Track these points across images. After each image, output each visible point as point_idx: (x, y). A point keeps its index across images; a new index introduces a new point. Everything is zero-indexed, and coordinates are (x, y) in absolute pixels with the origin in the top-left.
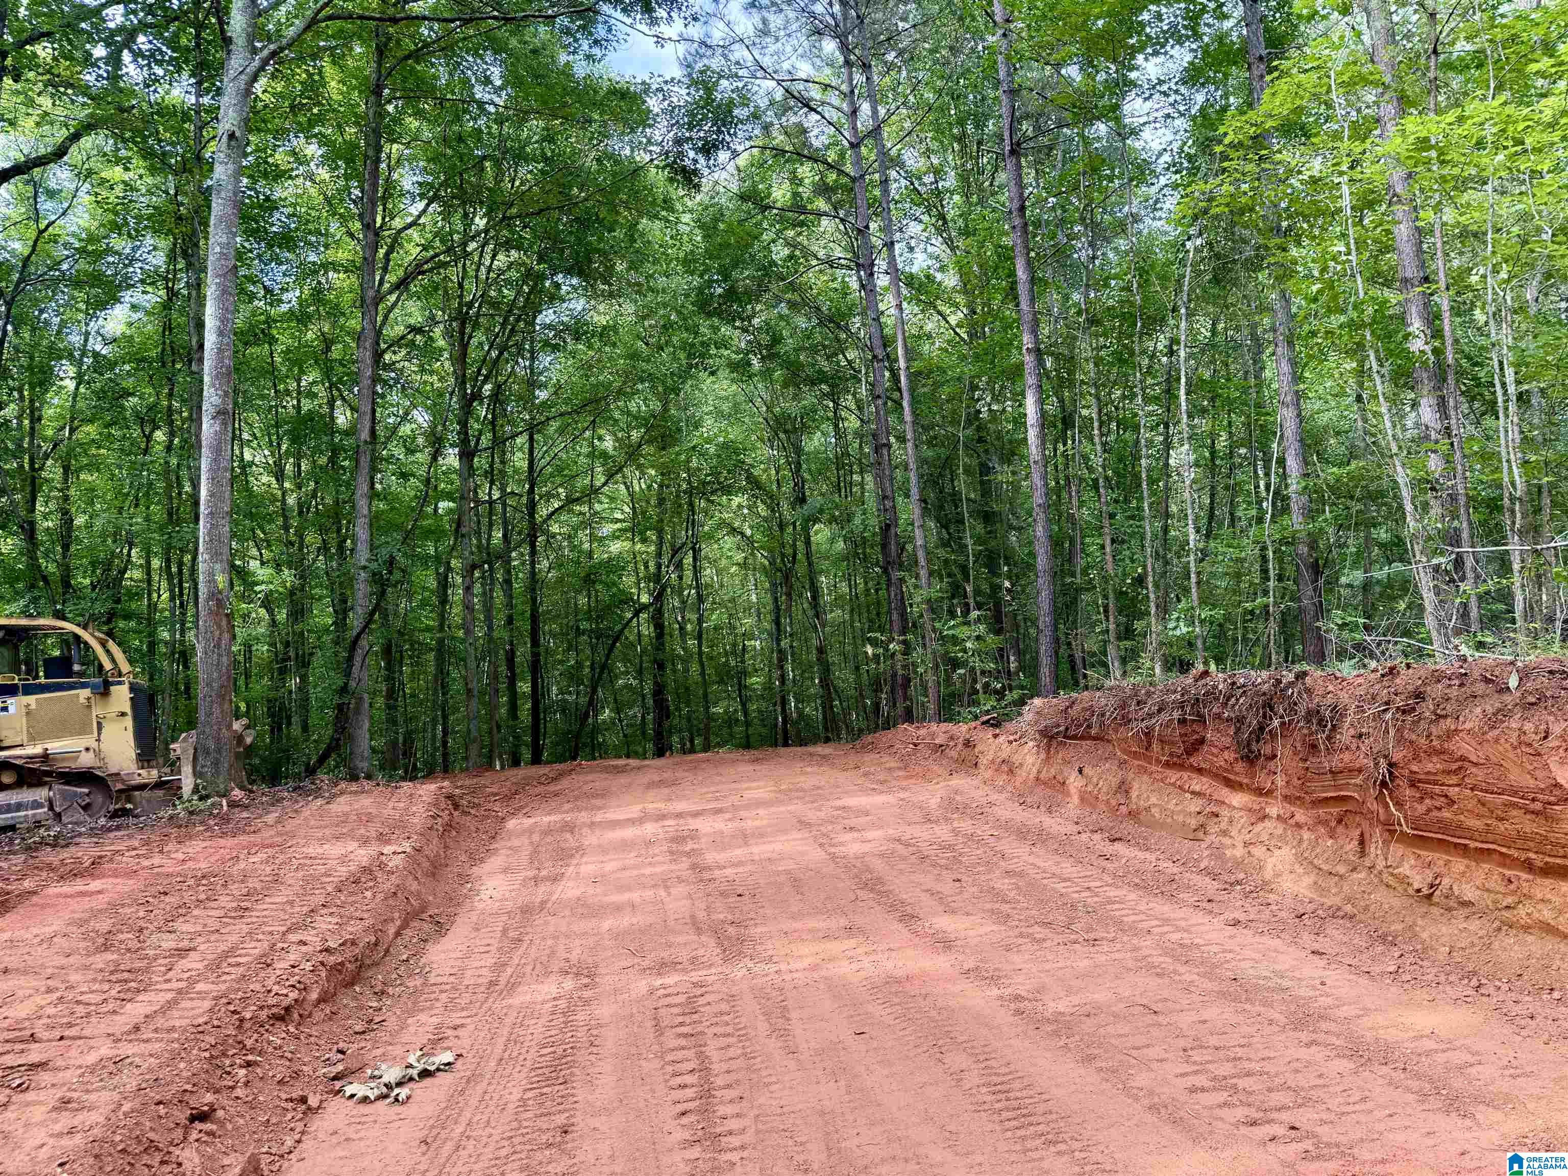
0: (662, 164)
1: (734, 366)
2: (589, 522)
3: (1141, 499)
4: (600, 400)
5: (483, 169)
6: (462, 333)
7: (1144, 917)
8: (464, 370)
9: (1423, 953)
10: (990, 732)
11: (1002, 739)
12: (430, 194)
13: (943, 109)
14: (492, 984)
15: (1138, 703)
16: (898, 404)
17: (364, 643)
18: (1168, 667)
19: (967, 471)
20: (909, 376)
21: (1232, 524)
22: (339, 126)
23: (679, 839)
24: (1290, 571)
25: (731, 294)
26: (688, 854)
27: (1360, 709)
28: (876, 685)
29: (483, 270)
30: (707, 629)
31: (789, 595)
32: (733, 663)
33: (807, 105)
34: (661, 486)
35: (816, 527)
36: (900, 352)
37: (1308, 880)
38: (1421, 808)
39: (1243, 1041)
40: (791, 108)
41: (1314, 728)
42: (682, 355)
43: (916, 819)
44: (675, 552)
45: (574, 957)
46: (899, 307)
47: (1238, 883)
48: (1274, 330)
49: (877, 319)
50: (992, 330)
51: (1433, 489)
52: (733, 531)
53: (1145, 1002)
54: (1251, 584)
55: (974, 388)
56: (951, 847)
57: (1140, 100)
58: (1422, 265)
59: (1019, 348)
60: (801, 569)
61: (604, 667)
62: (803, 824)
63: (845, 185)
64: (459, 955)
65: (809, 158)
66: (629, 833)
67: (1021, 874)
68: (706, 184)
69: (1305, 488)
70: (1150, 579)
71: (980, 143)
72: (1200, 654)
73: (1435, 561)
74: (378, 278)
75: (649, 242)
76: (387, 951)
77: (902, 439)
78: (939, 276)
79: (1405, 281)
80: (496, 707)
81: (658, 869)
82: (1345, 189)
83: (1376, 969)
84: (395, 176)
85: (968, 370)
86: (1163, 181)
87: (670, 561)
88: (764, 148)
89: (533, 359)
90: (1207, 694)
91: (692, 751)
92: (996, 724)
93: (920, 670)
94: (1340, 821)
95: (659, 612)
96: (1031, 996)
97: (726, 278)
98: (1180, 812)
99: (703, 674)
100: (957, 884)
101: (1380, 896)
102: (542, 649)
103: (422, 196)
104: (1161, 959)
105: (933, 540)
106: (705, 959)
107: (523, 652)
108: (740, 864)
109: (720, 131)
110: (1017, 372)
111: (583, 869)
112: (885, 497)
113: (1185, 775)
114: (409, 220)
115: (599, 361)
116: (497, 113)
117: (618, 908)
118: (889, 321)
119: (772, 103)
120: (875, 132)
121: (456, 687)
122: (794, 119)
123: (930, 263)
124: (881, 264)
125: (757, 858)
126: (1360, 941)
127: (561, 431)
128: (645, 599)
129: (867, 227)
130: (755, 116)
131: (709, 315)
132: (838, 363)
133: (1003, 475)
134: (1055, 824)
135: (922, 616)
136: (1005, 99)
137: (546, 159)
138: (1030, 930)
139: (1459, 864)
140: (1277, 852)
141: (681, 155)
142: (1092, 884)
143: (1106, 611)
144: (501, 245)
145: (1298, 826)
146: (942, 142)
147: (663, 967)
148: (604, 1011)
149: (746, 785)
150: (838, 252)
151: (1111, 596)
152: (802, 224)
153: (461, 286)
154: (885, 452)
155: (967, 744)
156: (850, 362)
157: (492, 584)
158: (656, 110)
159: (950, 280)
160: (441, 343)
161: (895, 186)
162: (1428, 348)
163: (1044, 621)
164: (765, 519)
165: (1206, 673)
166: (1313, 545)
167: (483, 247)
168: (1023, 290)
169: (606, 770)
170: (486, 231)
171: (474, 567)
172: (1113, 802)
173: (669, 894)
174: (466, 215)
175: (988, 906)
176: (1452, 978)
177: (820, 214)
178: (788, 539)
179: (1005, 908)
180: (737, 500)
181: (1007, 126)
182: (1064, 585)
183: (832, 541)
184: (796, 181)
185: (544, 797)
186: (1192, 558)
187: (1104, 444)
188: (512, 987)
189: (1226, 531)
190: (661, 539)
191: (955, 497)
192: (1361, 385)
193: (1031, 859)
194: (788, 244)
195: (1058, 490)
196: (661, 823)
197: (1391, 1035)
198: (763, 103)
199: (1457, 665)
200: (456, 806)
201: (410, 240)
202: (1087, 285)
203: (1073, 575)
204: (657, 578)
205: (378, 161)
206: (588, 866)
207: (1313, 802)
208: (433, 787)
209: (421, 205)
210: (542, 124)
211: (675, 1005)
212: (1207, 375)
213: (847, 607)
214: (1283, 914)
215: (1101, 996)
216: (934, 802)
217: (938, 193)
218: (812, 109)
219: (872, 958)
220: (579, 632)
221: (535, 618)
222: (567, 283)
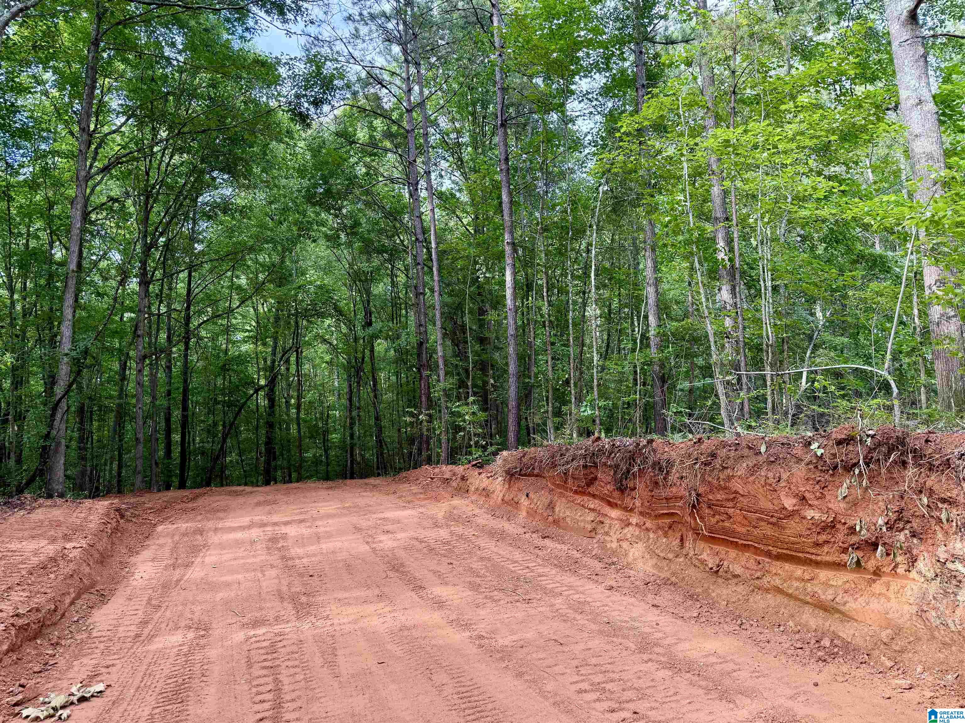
0: (286, 109)
1: (328, 238)
2: (228, 330)
3: (568, 335)
4: (238, 252)
5: (167, 101)
6: (146, 203)
7: (558, 585)
8: (146, 227)
9: (712, 605)
10: (477, 471)
11: (483, 475)
12: (129, 112)
13: (464, 95)
14: (138, 636)
15: (561, 455)
16: (431, 268)
17: (64, 405)
18: (580, 435)
19: (470, 312)
20: (437, 253)
21: (619, 352)
22: (68, 62)
23: (274, 540)
24: (649, 381)
25: (328, 192)
26: (279, 549)
27: (682, 462)
28: (411, 441)
29: (164, 165)
30: (305, 402)
31: (358, 383)
32: (320, 425)
33: (380, 83)
34: (277, 310)
35: (379, 341)
36: (432, 237)
37: (652, 562)
38: (713, 520)
39: (610, 661)
40: (371, 84)
41: (657, 472)
42: (294, 228)
43: (428, 526)
44: (285, 353)
45: (196, 618)
46: (433, 210)
47: (614, 563)
48: (645, 242)
49: (420, 217)
50: (488, 229)
51: (727, 337)
52: (325, 341)
53: (556, 638)
54: (627, 386)
55: (476, 263)
56: (448, 543)
57: (577, 102)
58: (725, 211)
59: (503, 241)
60: (367, 368)
61: (232, 424)
62: (357, 529)
63: (402, 134)
64: (116, 617)
65: (381, 115)
66: (239, 535)
67: (489, 559)
68: (315, 125)
69: (659, 333)
70: (572, 382)
71: (484, 118)
72: (598, 427)
73: (727, 378)
74: (88, 164)
75: (276, 157)
76: (63, 615)
77: (432, 290)
78: (458, 195)
79: (716, 219)
80: (156, 451)
81: (258, 560)
82: (685, 165)
83: (687, 615)
84: (106, 99)
85: (472, 251)
86: (587, 151)
87: (281, 359)
88: (353, 106)
89: (194, 223)
90: (599, 450)
91: (290, 481)
92: (480, 466)
93: (437, 432)
94: (670, 527)
95: (272, 390)
96: (488, 636)
97: (326, 183)
98: (582, 521)
99: (299, 432)
100: (451, 566)
101: (691, 571)
102: (190, 413)
103: (124, 113)
104: (567, 611)
105: (449, 352)
106: (285, 617)
107: (177, 414)
108: (314, 555)
109: (324, 93)
110: (500, 256)
111: (207, 560)
112: (421, 325)
113: (586, 498)
114: (114, 128)
115: (239, 228)
116: (178, 65)
117: (228, 585)
118: (427, 218)
119: (359, 80)
120: (422, 104)
121: (128, 436)
122: (372, 91)
123: (453, 186)
124: (422, 184)
125: (325, 551)
126: (679, 599)
127: (211, 271)
128: (262, 382)
129: (415, 161)
130: (348, 86)
131: (314, 205)
132: (395, 242)
133: (492, 316)
134: (509, 527)
135: (439, 399)
136: (499, 94)
137: (210, 98)
138: (491, 594)
139: (733, 553)
140: (635, 545)
141: (299, 105)
142: (530, 565)
143: (547, 400)
144: (177, 150)
145: (647, 530)
146: (462, 115)
147: (256, 623)
148: (213, 653)
149: (320, 505)
150: (396, 174)
151: (550, 391)
152: (375, 155)
153: (147, 174)
154: (421, 297)
155: (463, 478)
156: (402, 241)
157: (157, 369)
158: (284, 75)
159: (464, 197)
160: (132, 209)
161: (433, 137)
162: (726, 258)
163: (512, 403)
164: (345, 335)
165: (599, 438)
166: (662, 366)
167: (164, 150)
168: (506, 207)
169: (230, 493)
170: (167, 140)
171: (145, 357)
172: (545, 514)
173: (264, 575)
174: (154, 129)
175: (468, 579)
176: (728, 619)
177: (386, 150)
178: (360, 348)
179: (478, 580)
180: (328, 322)
181: (499, 109)
182: (524, 383)
183: (387, 351)
184: (372, 128)
185: (185, 511)
186: (595, 370)
187: (549, 302)
188: (151, 638)
189: (615, 355)
190: (276, 344)
191: (463, 328)
192: (691, 276)
193: (495, 550)
194: (365, 166)
195: (524, 326)
196: (262, 529)
197: (694, 655)
198: (353, 78)
199: (735, 438)
200: (122, 516)
201: (114, 141)
202: (542, 208)
203: (530, 377)
204: (272, 367)
205: (94, 88)
206: (211, 557)
207: (656, 516)
208: (106, 503)
209: (123, 119)
210: (209, 76)
211: (262, 648)
212: (607, 265)
213: (395, 392)
214: (637, 583)
215: (530, 635)
216: (440, 515)
217: (459, 145)
218: (383, 86)
219: (392, 615)
220: (216, 402)
221: (186, 391)
222: (220, 177)
